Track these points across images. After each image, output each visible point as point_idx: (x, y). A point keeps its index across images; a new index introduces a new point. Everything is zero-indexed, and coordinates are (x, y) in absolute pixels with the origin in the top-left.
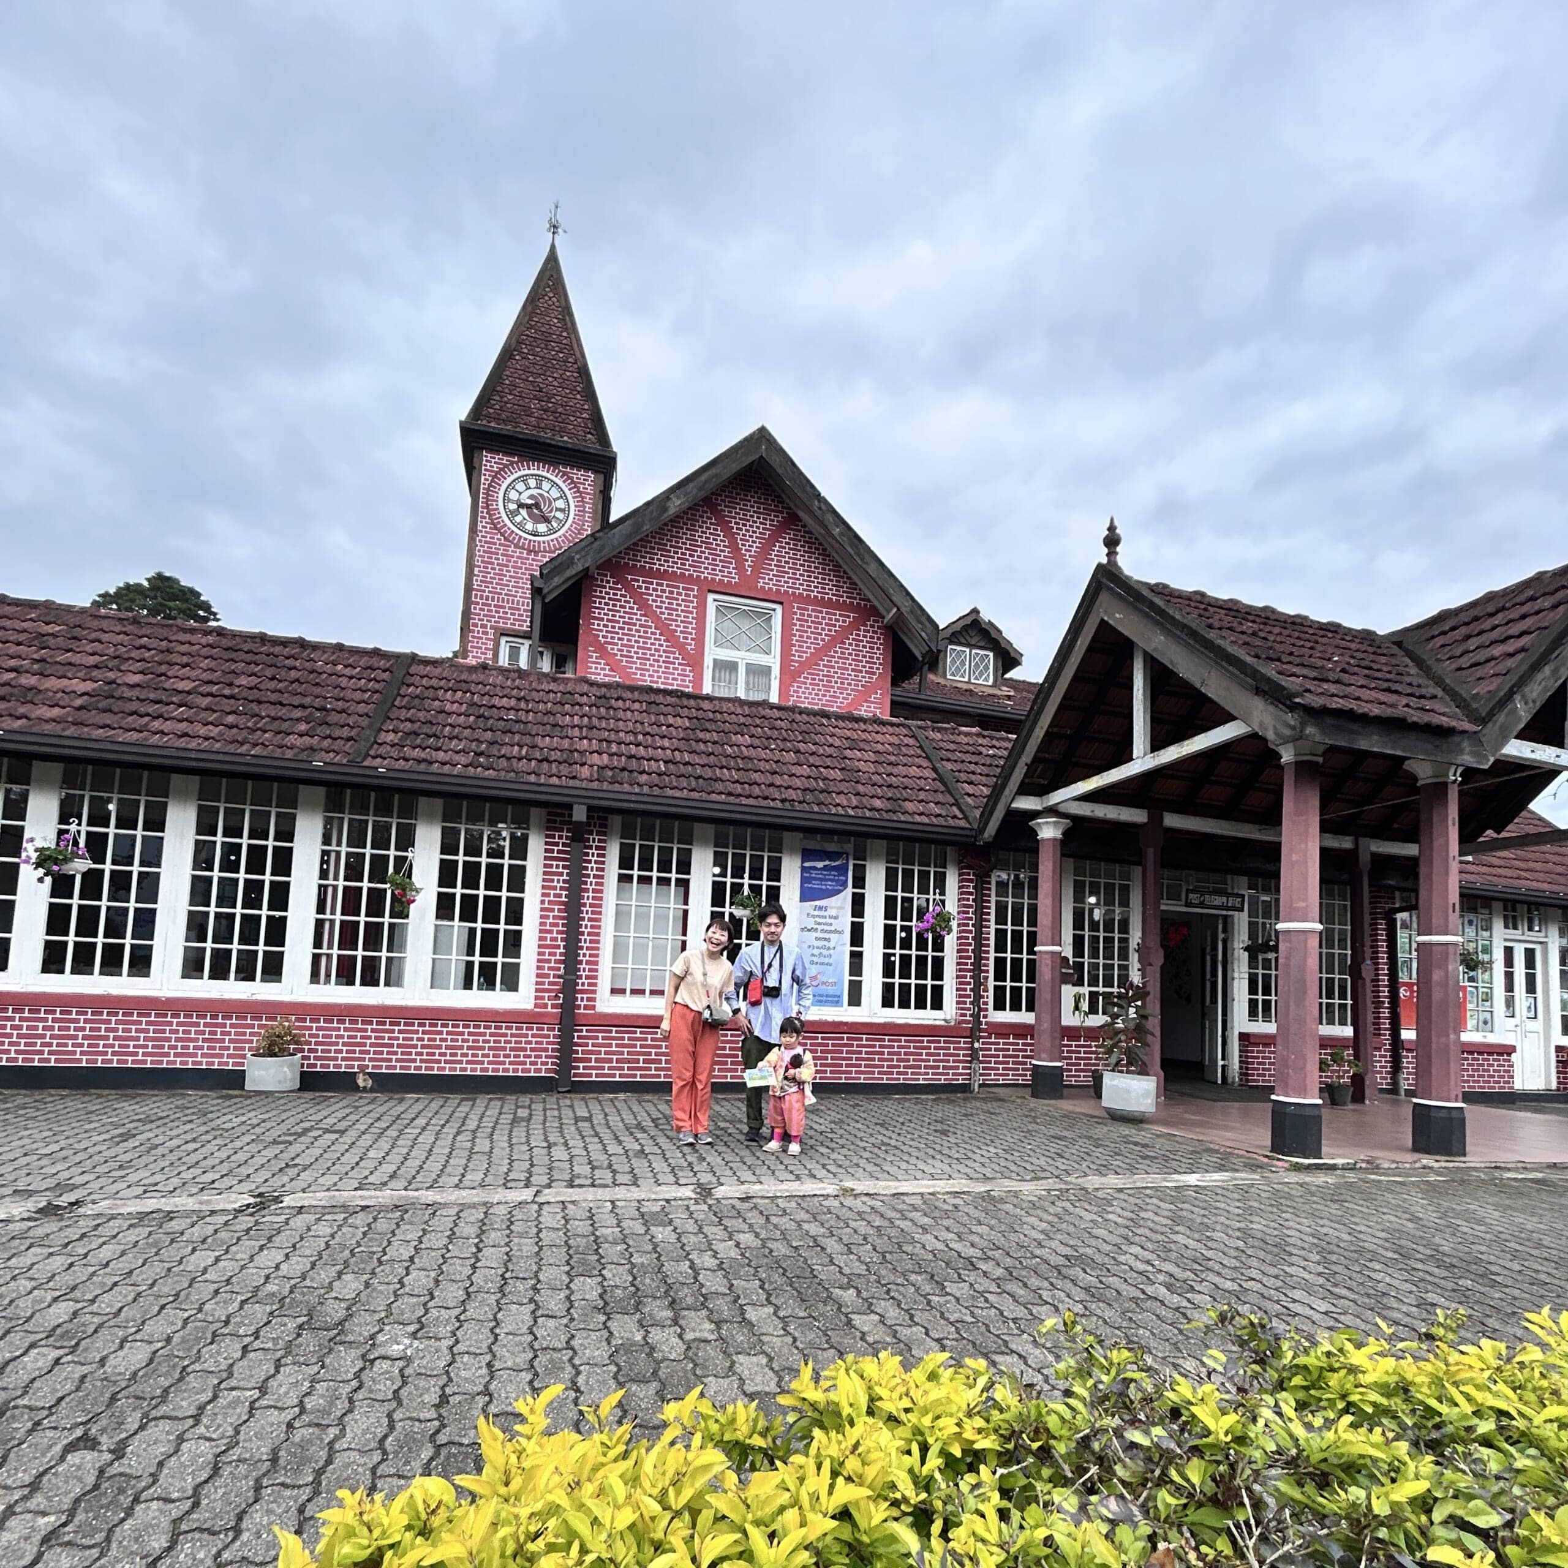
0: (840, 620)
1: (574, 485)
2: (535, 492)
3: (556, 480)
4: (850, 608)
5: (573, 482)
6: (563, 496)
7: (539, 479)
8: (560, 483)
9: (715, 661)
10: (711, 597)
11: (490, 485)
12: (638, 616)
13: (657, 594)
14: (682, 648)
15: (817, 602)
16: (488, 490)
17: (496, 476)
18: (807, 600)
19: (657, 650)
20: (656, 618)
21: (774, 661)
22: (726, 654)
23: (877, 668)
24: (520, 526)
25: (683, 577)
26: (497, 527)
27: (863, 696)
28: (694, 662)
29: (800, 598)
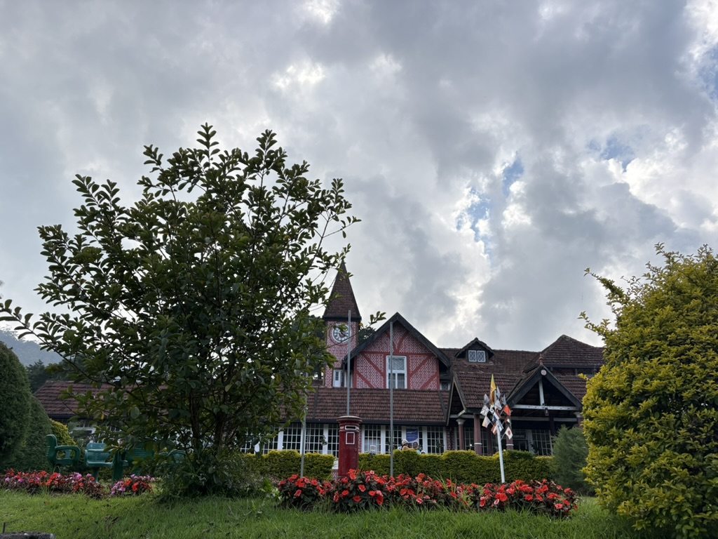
0: (423, 358)
1: (351, 326)
4: (426, 354)
9: (389, 373)
10: (387, 356)
12: (369, 365)
13: (373, 358)
14: (380, 371)
15: (416, 354)
16: (329, 331)
17: (331, 327)
18: (414, 354)
19: (374, 373)
20: (373, 364)
21: (405, 372)
22: (392, 372)
23: (435, 371)
24: (338, 339)
25: (379, 353)
26: (332, 340)
27: (431, 379)
28: (384, 375)
29: (411, 354)
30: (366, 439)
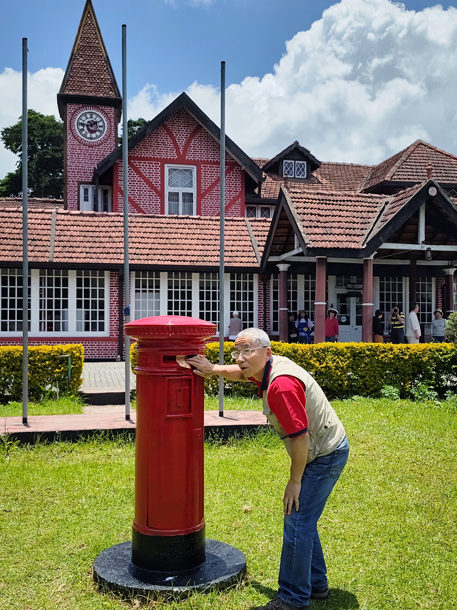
1: (106, 114)
2: (90, 120)
3: (98, 113)
4: (226, 164)
5: (105, 113)
6: (102, 120)
7: (91, 114)
8: (100, 114)
9: (169, 193)
10: (166, 166)
11: (71, 119)
12: (137, 177)
13: (144, 167)
14: (155, 189)
15: (211, 163)
16: (70, 121)
17: (73, 115)
18: (207, 163)
19: (145, 191)
20: (144, 178)
21: (193, 190)
22: (174, 190)
23: (239, 189)
24: (85, 136)
25: (154, 159)
26: (75, 137)
27: (232, 202)
28: (161, 194)
29: (204, 162)
30: (136, 291)
